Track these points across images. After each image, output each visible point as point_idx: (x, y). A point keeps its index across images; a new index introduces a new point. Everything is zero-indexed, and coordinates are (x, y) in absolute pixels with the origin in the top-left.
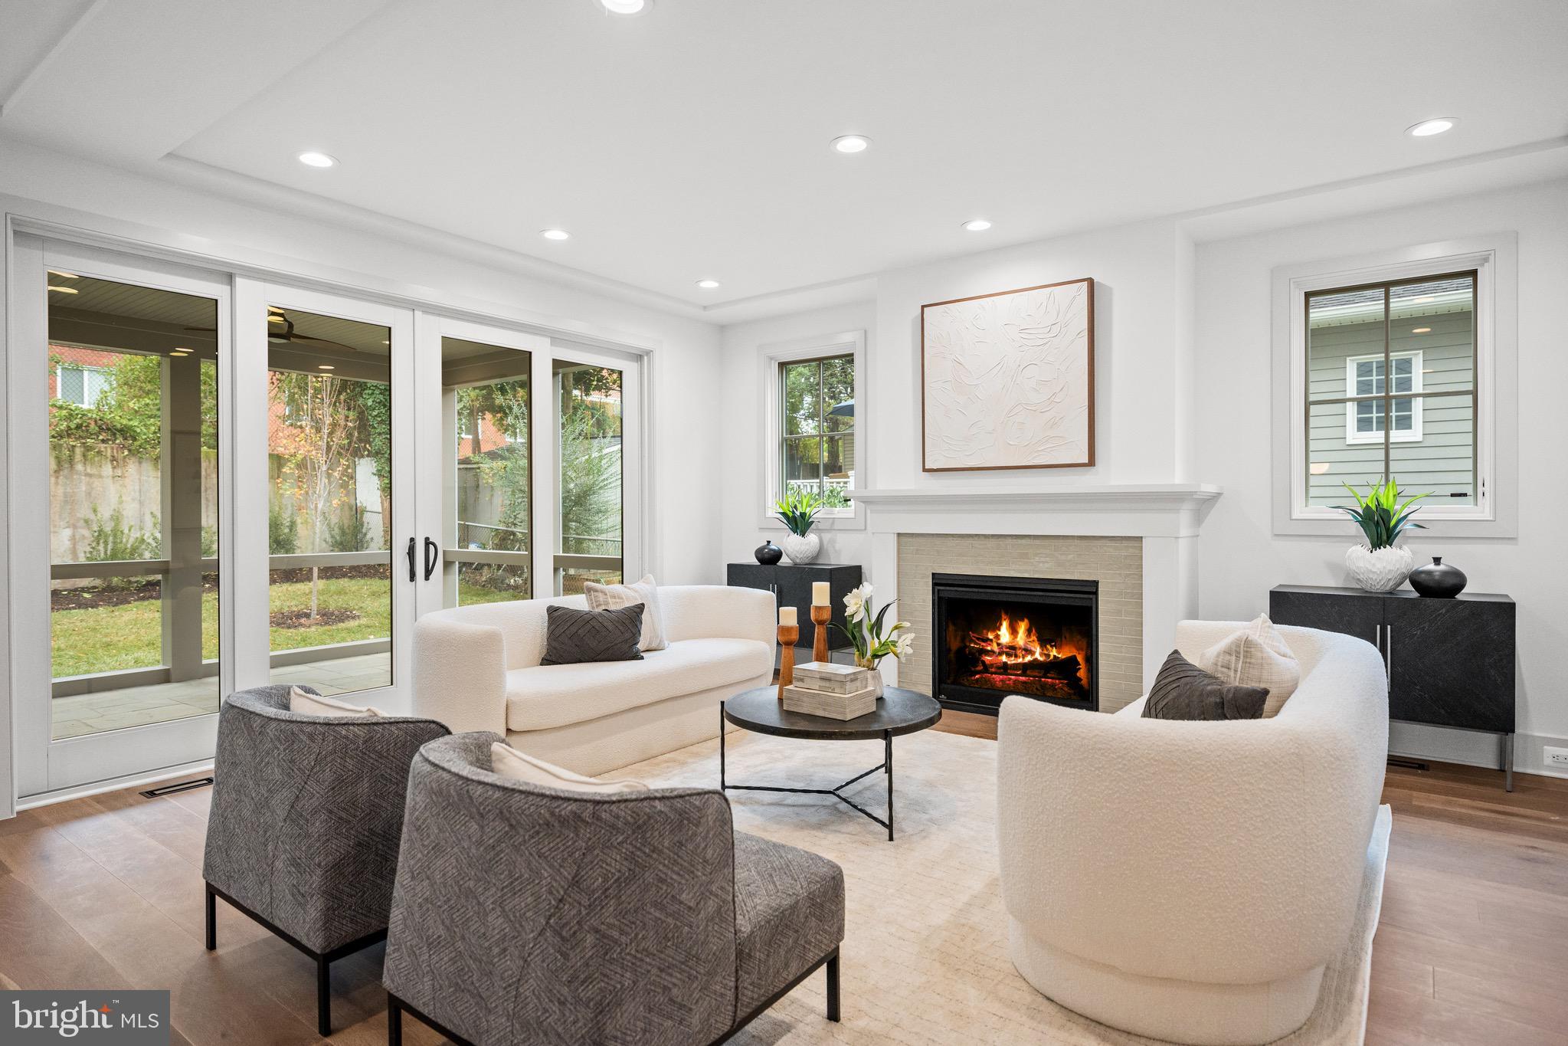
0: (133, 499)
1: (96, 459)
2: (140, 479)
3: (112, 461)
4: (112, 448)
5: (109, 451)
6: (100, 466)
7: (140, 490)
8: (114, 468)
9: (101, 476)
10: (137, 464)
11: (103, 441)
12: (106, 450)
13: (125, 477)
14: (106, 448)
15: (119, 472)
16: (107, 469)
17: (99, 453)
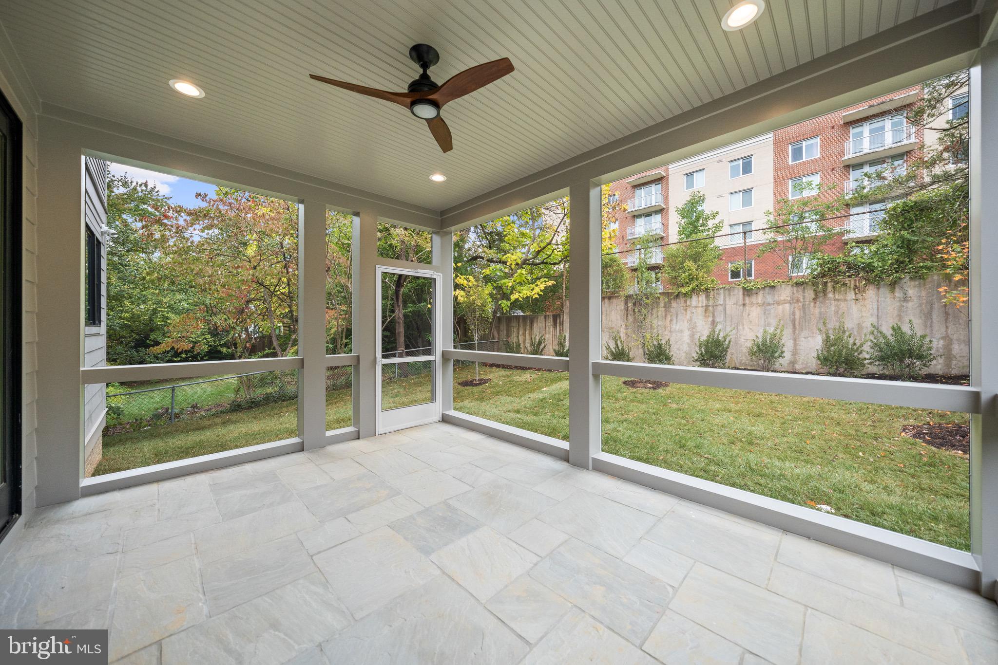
0: (872, 315)
1: (843, 289)
2: (878, 301)
3: (854, 289)
4: (855, 280)
5: (853, 283)
6: (846, 293)
7: (878, 308)
8: (856, 294)
9: (846, 300)
10: (876, 289)
11: (849, 276)
12: (850, 283)
13: (865, 299)
14: (850, 281)
15: (859, 296)
16: (851, 295)
17: (845, 284)
